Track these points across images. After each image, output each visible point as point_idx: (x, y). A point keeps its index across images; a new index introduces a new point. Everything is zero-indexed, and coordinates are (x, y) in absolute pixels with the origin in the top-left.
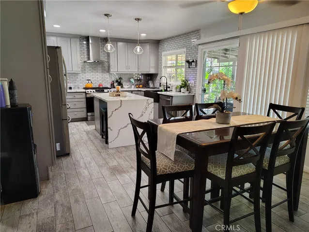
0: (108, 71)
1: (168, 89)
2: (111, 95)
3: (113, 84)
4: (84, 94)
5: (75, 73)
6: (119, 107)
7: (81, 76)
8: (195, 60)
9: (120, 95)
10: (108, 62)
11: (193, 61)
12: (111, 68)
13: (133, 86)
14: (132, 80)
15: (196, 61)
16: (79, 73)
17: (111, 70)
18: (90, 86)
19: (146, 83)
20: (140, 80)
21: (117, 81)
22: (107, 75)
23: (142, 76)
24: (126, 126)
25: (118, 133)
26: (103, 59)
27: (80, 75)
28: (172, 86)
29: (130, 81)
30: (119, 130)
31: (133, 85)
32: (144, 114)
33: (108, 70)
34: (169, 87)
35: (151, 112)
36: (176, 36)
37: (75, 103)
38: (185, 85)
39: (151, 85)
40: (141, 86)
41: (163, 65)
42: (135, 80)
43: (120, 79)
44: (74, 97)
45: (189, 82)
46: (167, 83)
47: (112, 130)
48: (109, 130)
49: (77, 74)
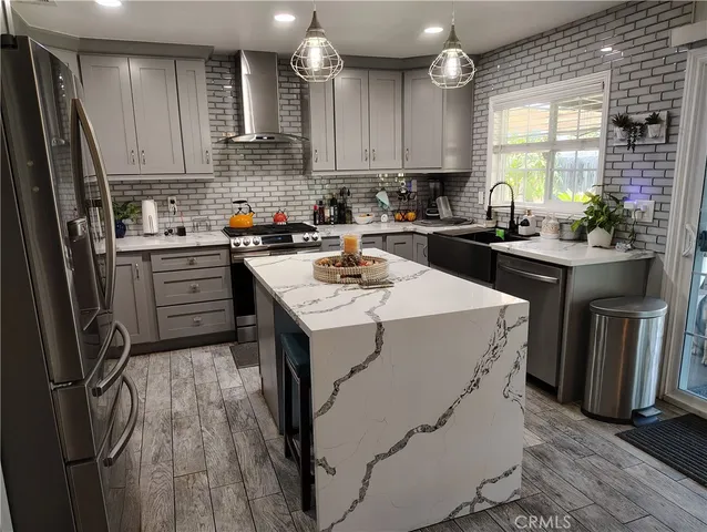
0: (306, 169)
1: (522, 230)
2: (323, 276)
3: (322, 210)
4: (224, 252)
5: (196, 181)
6: (371, 358)
7: (218, 189)
8: (663, 115)
9: (359, 276)
10: (305, 140)
11: (654, 120)
12: (313, 159)
13: (385, 218)
14: (383, 197)
15: (670, 117)
16: (211, 181)
17: (315, 166)
18: (246, 221)
19: (425, 204)
20: (407, 196)
21: (333, 202)
22: (299, 184)
23: (414, 182)
24: (401, 445)
25: (366, 482)
26: (287, 131)
27: (212, 185)
28: (539, 220)
29: (376, 201)
30: (370, 466)
31: (385, 211)
32: (484, 380)
33: (302, 165)
34: (525, 223)
35: (517, 366)
36: (557, 30)
37: (193, 284)
38: (607, 217)
39: (444, 212)
40: (411, 215)
41: (493, 142)
42: (390, 196)
43: (342, 194)
44: (192, 263)
45: (628, 205)
46: (513, 207)
47: (333, 471)
48: (319, 472)
49: (204, 182)
